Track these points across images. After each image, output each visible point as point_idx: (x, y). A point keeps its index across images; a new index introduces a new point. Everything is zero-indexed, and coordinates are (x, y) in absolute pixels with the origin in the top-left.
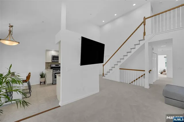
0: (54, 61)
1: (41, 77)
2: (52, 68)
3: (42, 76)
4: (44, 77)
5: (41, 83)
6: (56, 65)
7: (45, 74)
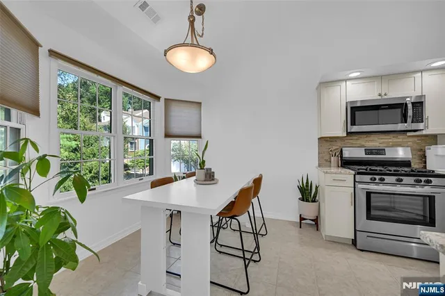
0: (355, 129)
1: (303, 195)
2: (346, 163)
3: (307, 193)
4: (314, 201)
5: (302, 219)
6: (368, 152)
7: (317, 188)
